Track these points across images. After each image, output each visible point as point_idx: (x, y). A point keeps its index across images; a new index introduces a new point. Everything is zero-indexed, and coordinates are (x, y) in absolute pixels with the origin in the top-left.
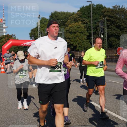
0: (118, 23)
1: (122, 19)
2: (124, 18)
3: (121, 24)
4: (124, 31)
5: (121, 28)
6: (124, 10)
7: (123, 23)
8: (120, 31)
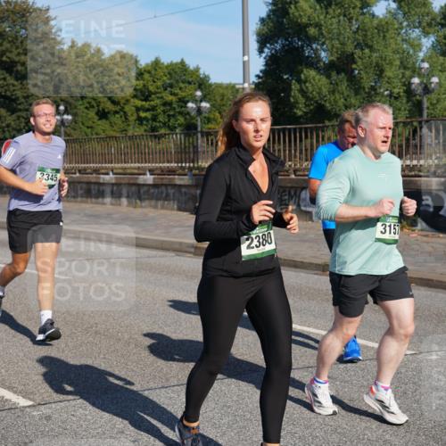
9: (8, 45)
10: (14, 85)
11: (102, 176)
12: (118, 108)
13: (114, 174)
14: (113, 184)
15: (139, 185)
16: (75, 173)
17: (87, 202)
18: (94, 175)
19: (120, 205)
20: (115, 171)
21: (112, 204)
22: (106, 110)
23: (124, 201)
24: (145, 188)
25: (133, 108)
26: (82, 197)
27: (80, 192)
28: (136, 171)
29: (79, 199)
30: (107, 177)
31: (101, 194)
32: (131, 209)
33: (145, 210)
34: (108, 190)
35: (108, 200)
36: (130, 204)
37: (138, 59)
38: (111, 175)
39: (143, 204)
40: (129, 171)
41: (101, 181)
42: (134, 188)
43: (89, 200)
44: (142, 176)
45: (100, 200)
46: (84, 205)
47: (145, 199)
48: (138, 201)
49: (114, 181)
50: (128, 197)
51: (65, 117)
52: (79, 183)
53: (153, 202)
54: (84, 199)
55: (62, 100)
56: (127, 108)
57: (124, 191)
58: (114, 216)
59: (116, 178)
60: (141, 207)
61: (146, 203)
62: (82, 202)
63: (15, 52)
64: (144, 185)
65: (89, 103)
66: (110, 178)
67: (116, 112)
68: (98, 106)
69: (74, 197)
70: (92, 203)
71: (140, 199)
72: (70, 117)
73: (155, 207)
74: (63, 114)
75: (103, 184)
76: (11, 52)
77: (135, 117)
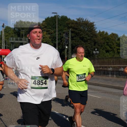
0: (82, 35)
1: (85, 31)
2: (87, 30)
3: (84, 36)
4: (87, 43)
5: (84, 40)
6: (87, 23)
7: (87, 35)
8: (84, 43)
9: (82, 33)
10: (83, 44)
11: (108, 69)
12: (112, 49)
13: (112, 68)
14: (112, 71)
15: (119, 71)
16: (101, 68)
17: (104, 76)
18: (106, 68)
19: (113, 77)
20: (112, 67)
21: (111, 77)
22: (108, 50)
23: (115, 76)
24: (121, 72)
25: (116, 49)
26: (102, 74)
27: (102, 73)
28: (118, 67)
29: (102, 75)
30: (110, 69)
31: (108, 74)
32: (117, 78)
33: (121, 79)
34: (110, 73)
35: (110, 76)
36: (116, 77)
37: (118, 35)
38: (111, 68)
39: (120, 77)
40: (115, 67)
41: (108, 70)
42: (118, 72)
43: (105, 75)
44: (120, 69)
45: (108, 75)
46: (103, 77)
47: (121, 75)
48: (119, 76)
49: (112, 70)
50: (116, 75)
51: (97, 52)
52: (102, 70)
53: (123, 77)
54: (103, 75)
55: (96, 47)
56: (115, 49)
57: (115, 73)
58: (112, 80)
59: (112, 69)
60: (120, 78)
61: (121, 77)
62: (102, 76)
63: (84, 35)
64: (121, 71)
65: (103, 48)
66: (111, 69)
67: (111, 50)
68: (106, 49)
69: (100, 74)
70: (105, 76)
71: (120, 75)
72: (98, 52)
73: (124, 78)
74: (96, 51)
75: (109, 71)
76: (83, 35)
77: (117, 52)
